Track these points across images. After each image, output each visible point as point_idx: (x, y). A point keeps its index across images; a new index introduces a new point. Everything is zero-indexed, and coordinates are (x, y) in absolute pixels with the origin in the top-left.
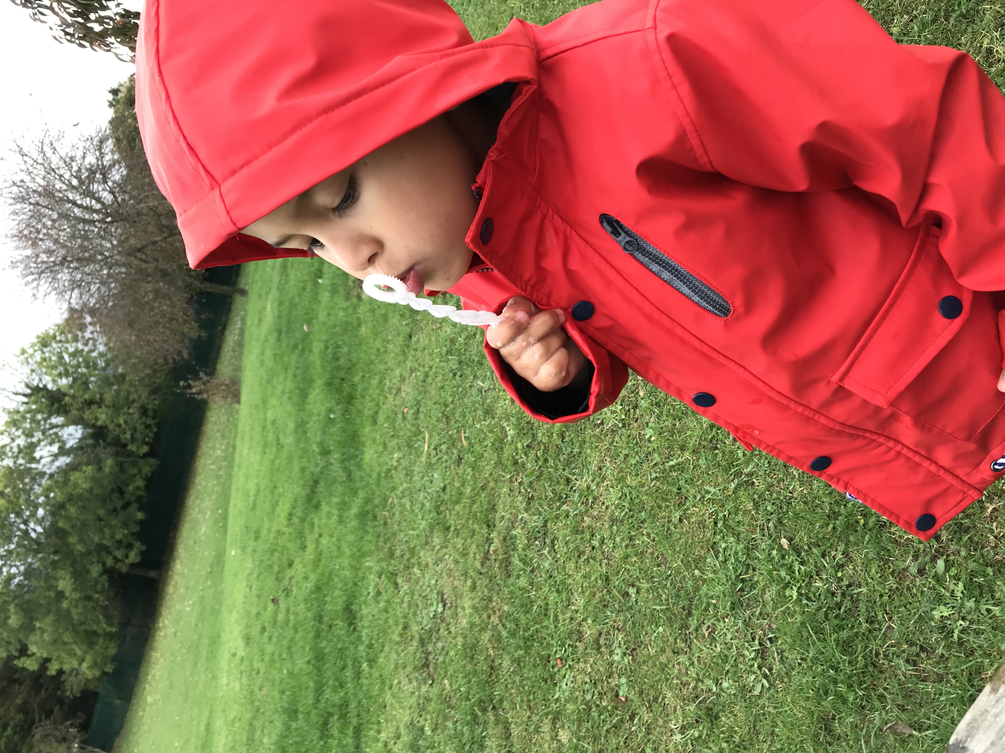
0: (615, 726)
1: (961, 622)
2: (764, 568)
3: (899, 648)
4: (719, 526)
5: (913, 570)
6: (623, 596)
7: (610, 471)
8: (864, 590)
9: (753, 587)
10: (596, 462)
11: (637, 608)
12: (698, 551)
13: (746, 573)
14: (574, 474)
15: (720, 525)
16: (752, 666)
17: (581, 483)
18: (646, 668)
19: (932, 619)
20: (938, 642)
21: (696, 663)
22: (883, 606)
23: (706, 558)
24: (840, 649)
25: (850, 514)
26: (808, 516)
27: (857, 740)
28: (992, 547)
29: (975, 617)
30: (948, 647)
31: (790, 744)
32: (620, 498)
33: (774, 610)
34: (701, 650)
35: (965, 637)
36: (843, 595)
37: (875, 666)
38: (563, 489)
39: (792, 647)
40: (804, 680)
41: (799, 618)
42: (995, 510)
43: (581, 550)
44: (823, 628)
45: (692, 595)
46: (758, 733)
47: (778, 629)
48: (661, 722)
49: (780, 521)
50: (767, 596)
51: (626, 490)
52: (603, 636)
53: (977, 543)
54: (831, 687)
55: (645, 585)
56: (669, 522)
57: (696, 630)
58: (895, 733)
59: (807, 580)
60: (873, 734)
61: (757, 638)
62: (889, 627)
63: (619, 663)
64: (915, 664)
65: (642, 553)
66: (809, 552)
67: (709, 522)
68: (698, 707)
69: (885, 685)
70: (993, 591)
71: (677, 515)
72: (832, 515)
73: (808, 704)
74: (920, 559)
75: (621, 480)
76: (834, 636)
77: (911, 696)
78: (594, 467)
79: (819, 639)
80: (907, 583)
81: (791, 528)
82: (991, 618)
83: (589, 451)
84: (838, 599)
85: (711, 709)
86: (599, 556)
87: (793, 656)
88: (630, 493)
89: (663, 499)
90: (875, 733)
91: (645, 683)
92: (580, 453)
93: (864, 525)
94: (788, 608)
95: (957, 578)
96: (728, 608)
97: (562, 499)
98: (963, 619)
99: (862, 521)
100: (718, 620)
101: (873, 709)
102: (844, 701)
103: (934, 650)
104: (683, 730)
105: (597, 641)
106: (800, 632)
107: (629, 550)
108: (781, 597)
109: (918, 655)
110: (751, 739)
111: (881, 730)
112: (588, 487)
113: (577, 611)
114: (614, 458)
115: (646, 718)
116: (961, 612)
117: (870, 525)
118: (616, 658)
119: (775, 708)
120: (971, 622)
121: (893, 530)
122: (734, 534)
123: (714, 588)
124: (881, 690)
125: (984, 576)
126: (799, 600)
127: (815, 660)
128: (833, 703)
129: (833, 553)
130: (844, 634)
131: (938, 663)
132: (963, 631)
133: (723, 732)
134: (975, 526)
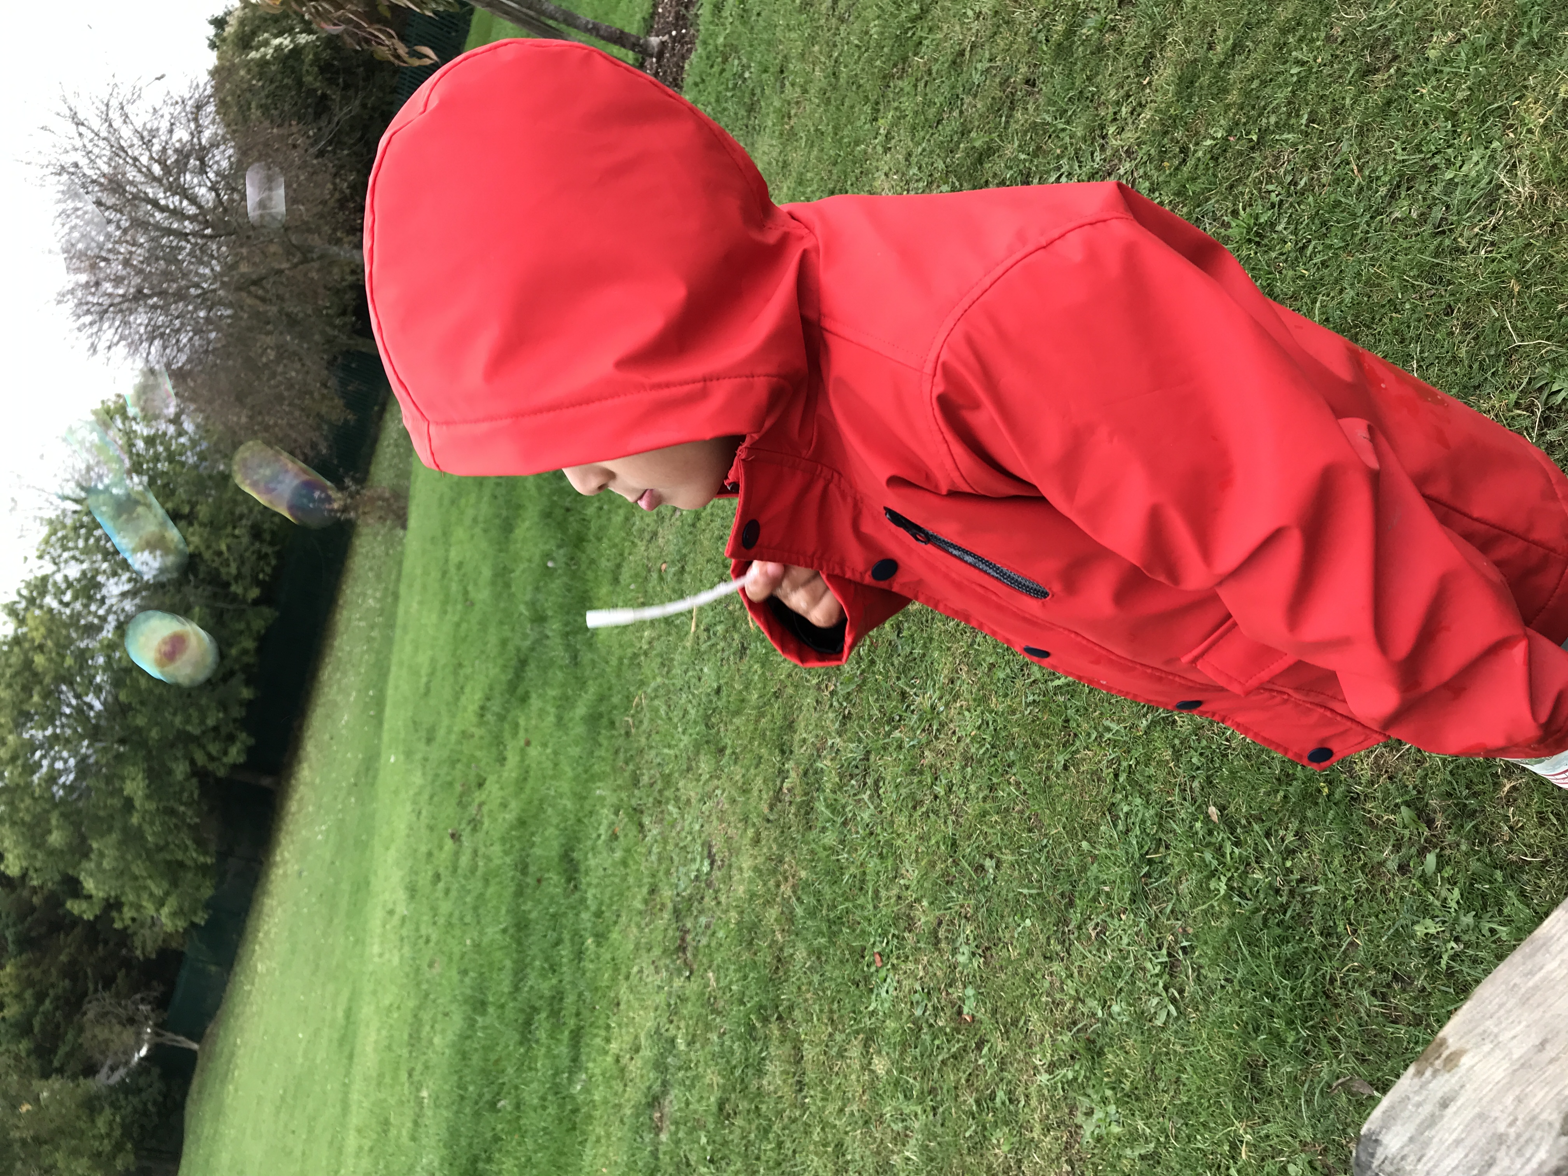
0: (954, 1057)
1: (1453, 944)
2: (1181, 847)
3: (1363, 974)
4: (1121, 780)
5: (1392, 865)
6: (976, 871)
7: (966, 683)
8: (1321, 888)
9: (1164, 872)
10: (946, 672)
11: (996, 889)
12: (1088, 815)
13: (1156, 851)
14: (913, 686)
15: (1122, 778)
16: (1156, 985)
17: (923, 701)
18: (1003, 976)
19: (1413, 936)
20: (1418, 970)
21: (1076, 974)
22: (1346, 913)
23: (1099, 825)
24: (1281, 969)
25: (1310, 779)
26: (1249, 777)
27: (1296, 1098)
28: (1505, 842)
29: (1473, 938)
30: (1432, 978)
31: (1201, 1097)
32: (979, 728)
33: (1192, 907)
34: (1085, 957)
35: (1456, 967)
36: (1292, 893)
37: (1328, 997)
38: (896, 707)
39: (1214, 962)
40: (1227, 1010)
41: (1226, 922)
42: (1514, 788)
43: (918, 798)
44: (1259, 939)
45: (1075, 877)
46: (1157, 1079)
47: (1196, 936)
48: (1020, 1054)
49: (1209, 780)
50: (1183, 887)
51: (988, 716)
52: (944, 927)
53: (1485, 834)
54: (1265, 1022)
55: (1008, 857)
56: (1049, 768)
57: (1079, 928)
58: (1349, 1092)
59: (1242, 868)
60: (1317, 1091)
61: (1166, 945)
62: (1352, 943)
63: (965, 966)
64: (1384, 997)
65: (1007, 810)
66: (1247, 829)
67: (1107, 773)
68: (1075, 1037)
69: (1340, 1024)
70: (1502, 904)
71: (1061, 759)
72: (1283, 778)
73: (1229, 1044)
74: (1404, 850)
75: (982, 700)
76: (1273, 952)
77: (1375, 1042)
78: (943, 679)
79: (1252, 954)
80: (1383, 883)
81: (1224, 791)
82: (1494, 942)
83: (936, 654)
84: (1284, 899)
85: (1094, 1042)
86: (944, 810)
87: (1214, 975)
88: (995, 721)
89: (1043, 735)
90: (1322, 1091)
91: (1001, 997)
92: (924, 655)
93: (1328, 796)
94: (1212, 907)
95: (1452, 882)
96: (1126, 900)
97: (893, 722)
98: (1457, 940)
99: (1326, 790)
100: (1111, 916)
101: (1320, 1057)
102: (1282, 1043)
103: (1412, 980)
104: (1051, 1068)
105: (935, 933)
106: (1226, 942)
107: (987, 806)
108: (1203, 891)
109: (1389, 986)
110: (1148, 1087)
111: (1330, 1086)
112: (933, 707)
113: (907, 888)
114: (973, 667)
115: (999, 1048)
116: (1455, 929)
117: (1337, 796)
118: (962, 959)
119: (1184, 1046)
120: (1467, 945)
121: (1369, 806)
122: (1141, 794)
123: (1108, 868)
124: (1334, 1031)
125: (1490, 882)
126: (1228, 897)
127: (1245, 982)
128: (1265, 1045)
129: (1282, 833)
130: (1288, 950)
131: (1416, 999)
132: (1453, 958)
133: (1108, 1075)
134: (1483, 811)
